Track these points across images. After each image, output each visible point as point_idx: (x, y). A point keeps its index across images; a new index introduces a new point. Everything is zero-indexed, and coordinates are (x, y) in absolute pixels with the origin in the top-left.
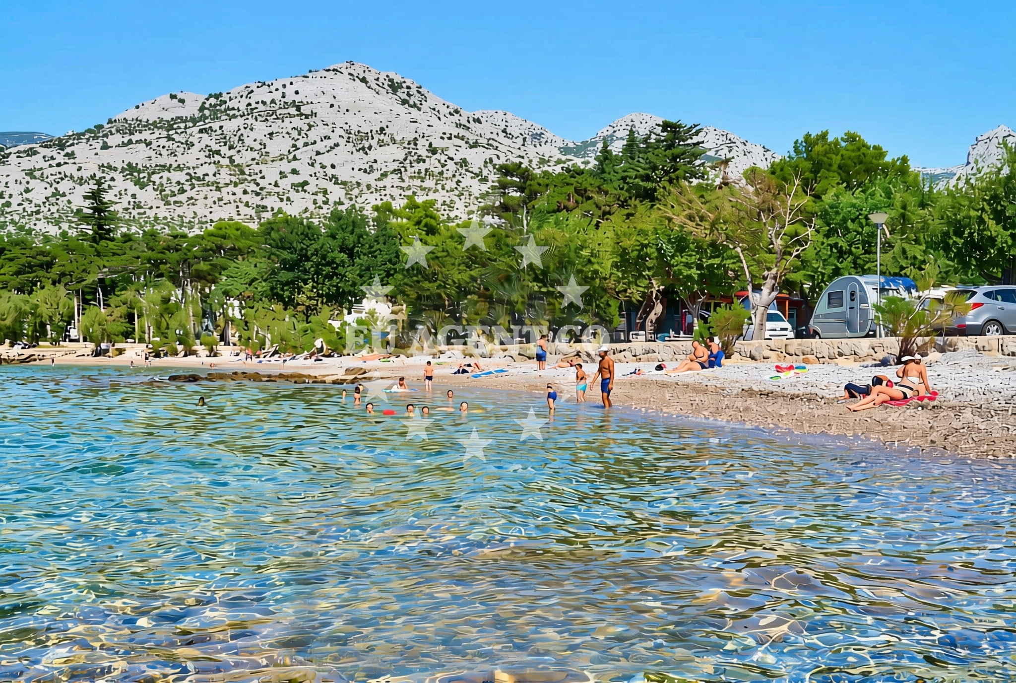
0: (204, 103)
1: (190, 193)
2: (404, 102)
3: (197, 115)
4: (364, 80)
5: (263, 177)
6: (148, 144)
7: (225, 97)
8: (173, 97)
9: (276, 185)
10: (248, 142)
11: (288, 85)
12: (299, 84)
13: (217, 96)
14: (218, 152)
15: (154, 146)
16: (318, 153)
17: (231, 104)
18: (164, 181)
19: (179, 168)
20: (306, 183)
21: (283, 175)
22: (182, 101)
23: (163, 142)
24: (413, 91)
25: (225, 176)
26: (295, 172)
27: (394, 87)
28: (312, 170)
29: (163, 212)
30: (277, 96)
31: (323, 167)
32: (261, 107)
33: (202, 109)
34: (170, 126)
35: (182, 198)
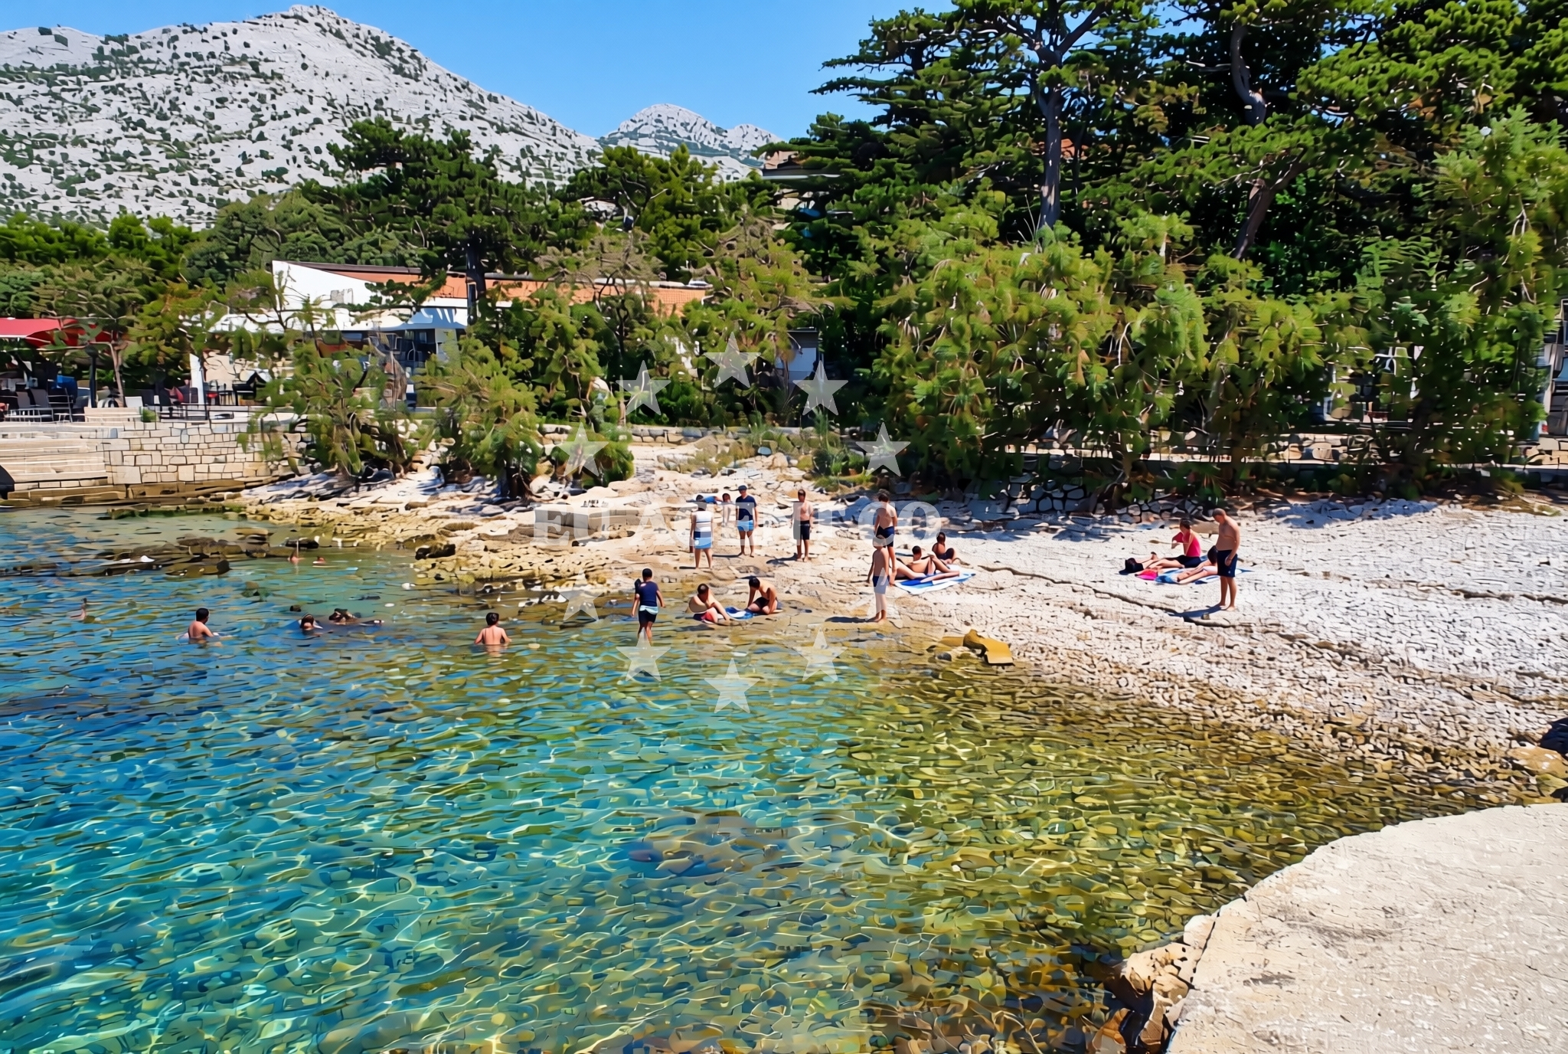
0: (101, 50)
1: (106, 178)
2: (399, 70)
3: (93, 64)
4: (338, 35)
5: (216, 161)
6: (18, 102)
7: (133, 41)
8: (44, 31)
9: (240, 173)
10: (187, 110)
11: (230, 34)
12: (246, 33)
13: (122, 39)
14: (141, 123)
15: (28, 104)
16: (295, 132)
17: (146, 54)
18: (58, 158)
19: (79, 142)
20: (282, 171)
21: (246, 159)
22: (61, 40)
23: (44, 101)
24: (406, 55)
25: (158, 158)
26: (264, 155)
27: (383, 49)
28: (289, 155)
29: (66, 205)
30: (217, 47)
31: (303, 149)
32: (194, 62)
33: (99, 55)
34: (48, 77)
35: (96, 185)
